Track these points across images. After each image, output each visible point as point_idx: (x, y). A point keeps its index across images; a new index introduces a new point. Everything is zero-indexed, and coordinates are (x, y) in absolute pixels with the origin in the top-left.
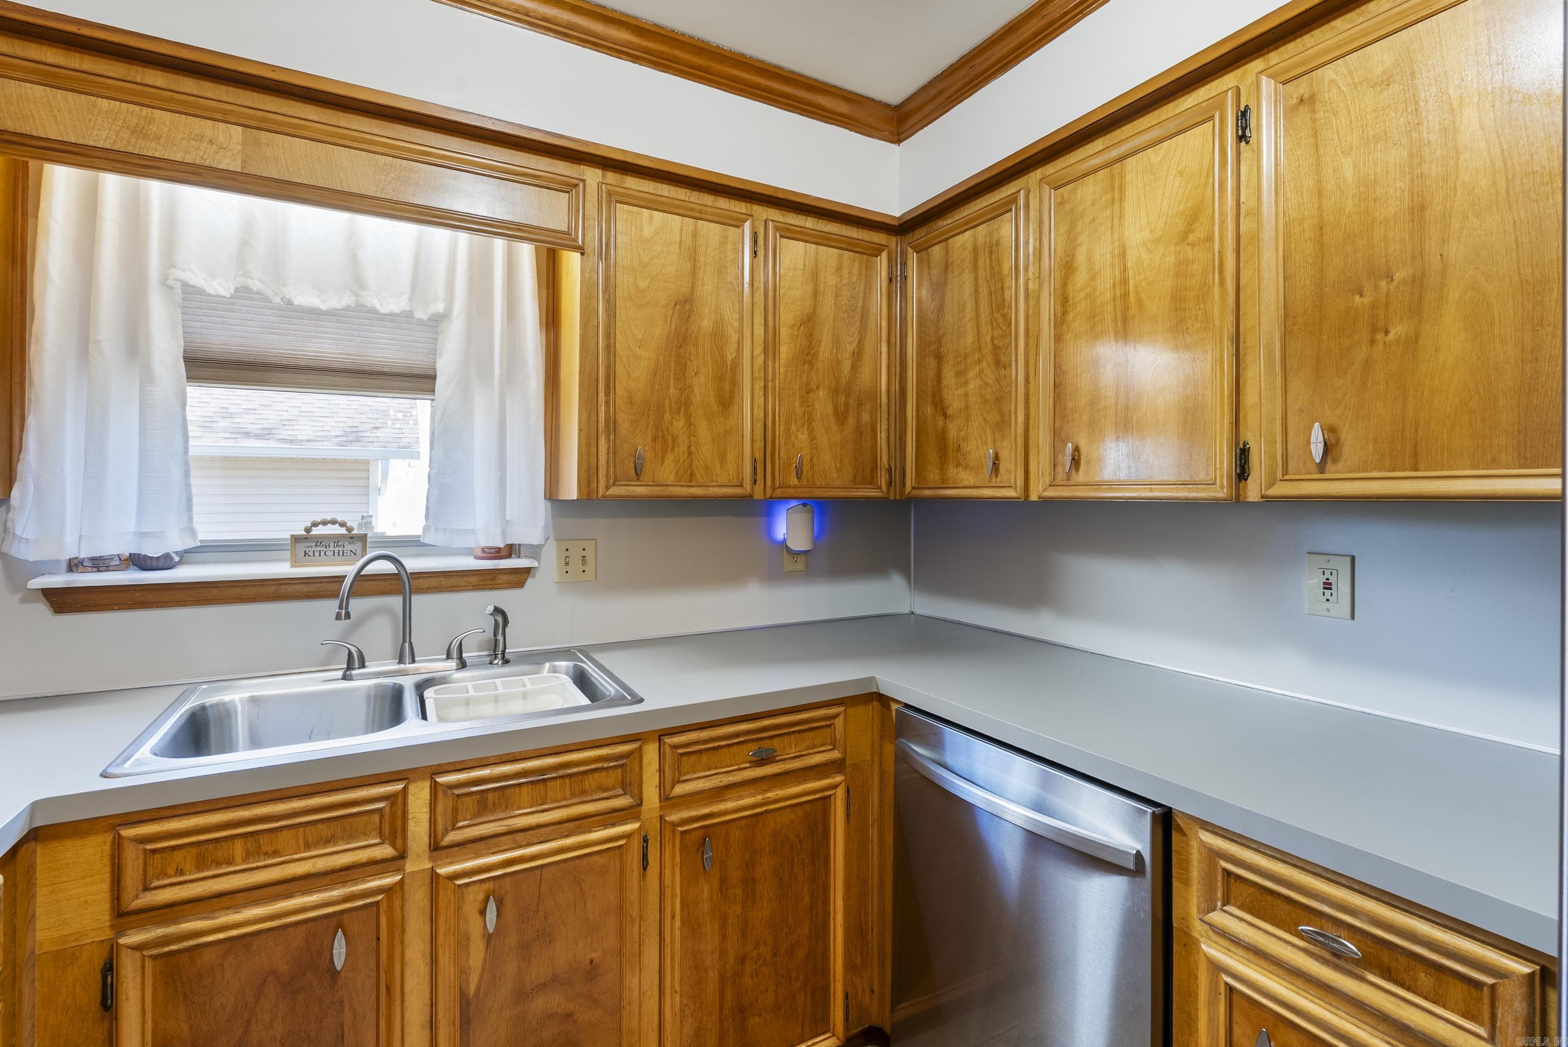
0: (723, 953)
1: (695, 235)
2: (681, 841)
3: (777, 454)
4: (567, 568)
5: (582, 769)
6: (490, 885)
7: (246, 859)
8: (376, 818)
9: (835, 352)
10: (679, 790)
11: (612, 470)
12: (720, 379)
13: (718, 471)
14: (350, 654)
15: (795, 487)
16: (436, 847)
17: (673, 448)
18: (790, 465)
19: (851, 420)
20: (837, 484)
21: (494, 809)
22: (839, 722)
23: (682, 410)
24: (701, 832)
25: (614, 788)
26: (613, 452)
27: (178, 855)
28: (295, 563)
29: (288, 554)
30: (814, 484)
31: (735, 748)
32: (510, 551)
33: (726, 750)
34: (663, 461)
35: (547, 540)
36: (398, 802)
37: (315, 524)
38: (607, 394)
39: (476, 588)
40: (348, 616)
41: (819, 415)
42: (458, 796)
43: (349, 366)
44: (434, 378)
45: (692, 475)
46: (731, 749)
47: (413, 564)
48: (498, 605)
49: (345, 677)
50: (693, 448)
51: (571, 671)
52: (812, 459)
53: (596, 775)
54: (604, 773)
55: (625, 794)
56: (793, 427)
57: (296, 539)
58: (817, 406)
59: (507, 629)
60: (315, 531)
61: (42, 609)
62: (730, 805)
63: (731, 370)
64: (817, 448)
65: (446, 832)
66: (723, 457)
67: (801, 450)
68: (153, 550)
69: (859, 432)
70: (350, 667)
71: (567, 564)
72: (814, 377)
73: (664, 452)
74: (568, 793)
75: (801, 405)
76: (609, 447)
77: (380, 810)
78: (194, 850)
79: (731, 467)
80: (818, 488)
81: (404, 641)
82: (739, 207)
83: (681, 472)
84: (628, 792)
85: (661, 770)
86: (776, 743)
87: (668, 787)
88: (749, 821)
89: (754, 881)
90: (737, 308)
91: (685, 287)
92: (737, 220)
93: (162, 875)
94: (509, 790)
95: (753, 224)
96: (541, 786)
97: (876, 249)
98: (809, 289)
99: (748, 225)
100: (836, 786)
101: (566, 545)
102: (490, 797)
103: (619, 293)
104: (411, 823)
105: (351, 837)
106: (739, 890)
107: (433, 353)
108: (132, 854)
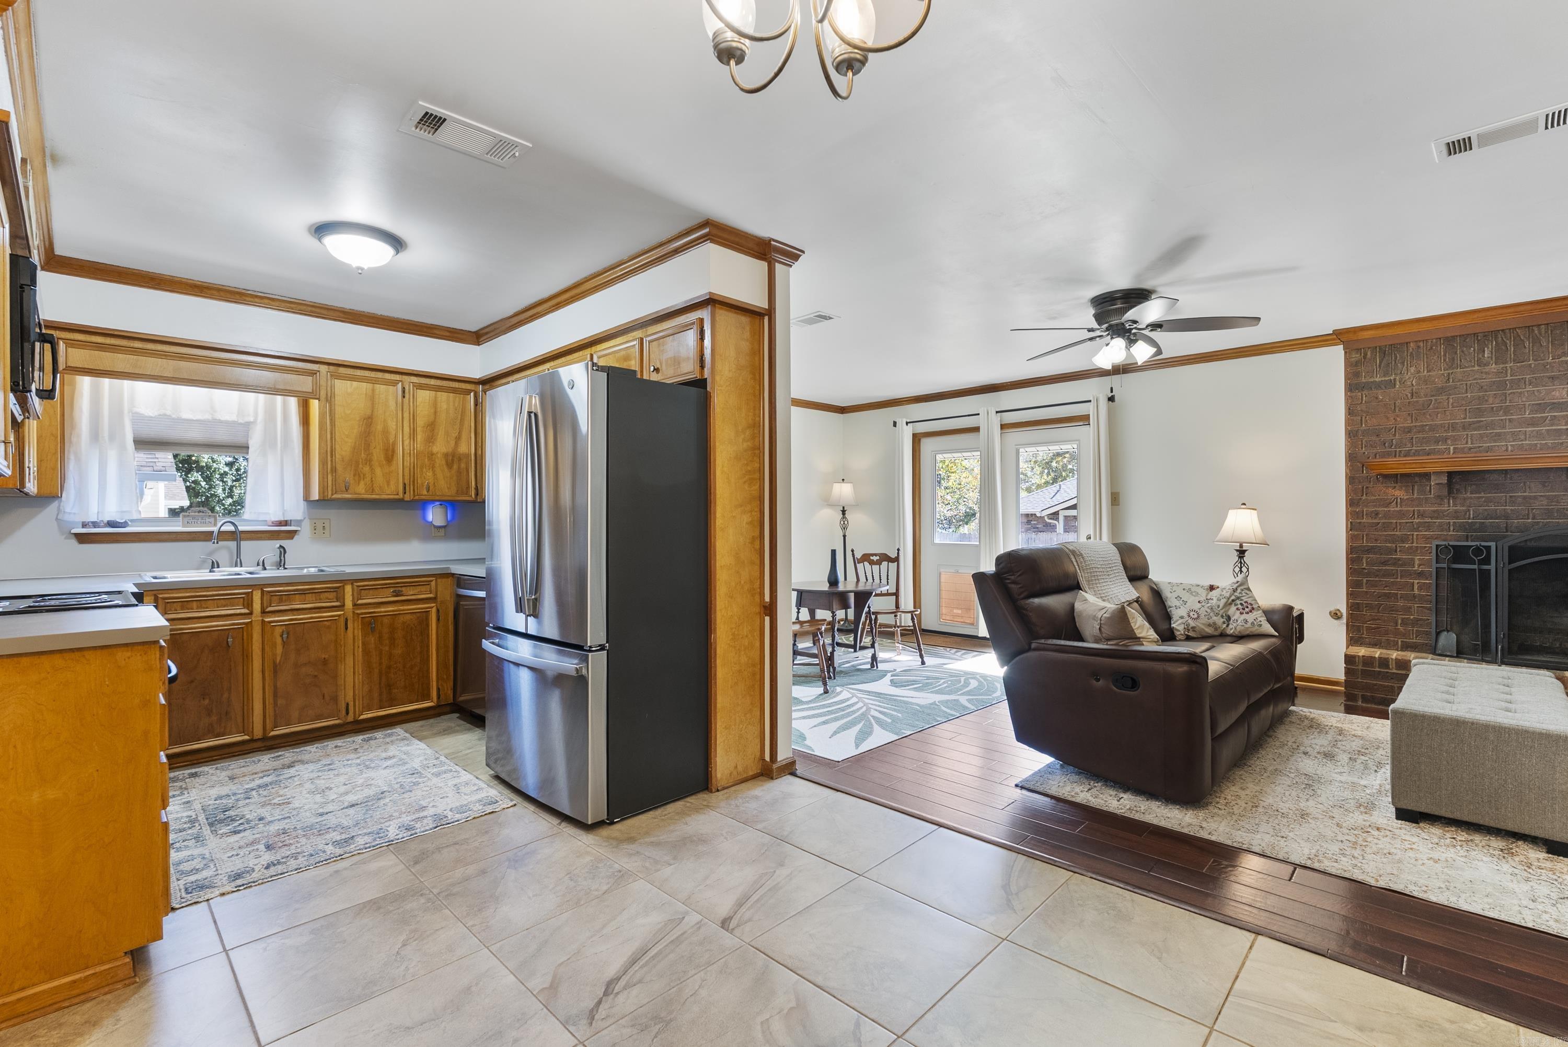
0: (381, 664)
1: (373, 390)
2: (362, 620)
3: (416, 481)
4: (315, 531)
5: (319, 590)
6: (284, 627)
7: (197, 609)
8: (242, 600)
10: (360, 602)
11: (334, 488)
12: (386, 450)
13: (386, 488)
14: (213, 562)
15: (425, 495)
16: (264, 612)
17: (364, 479)
18: (423, 486)
19: (455, 466)
20: (448, 494)
21: (286, 601)
22: (433, 583)
23: (368, 463)
24: (370, 619)
25: (333, 599)
26: (335, 481)
27: (175, 604)
28: (185, 526)
29: (180, 523)
30: (443, 494)
31: (383, 589)
32: (286, 523)
33: (381, 590)
34: (359, 484)
35: (304, 518)
36: (249, 595)
38: (332, 457)
39: (269, 539)
41: (438, 466)
42: (271, 595)
43: (207, 443)
44: (247, 447)
45: (373, 490)
47: (242, 528)
48: (282, 546)
49: (210, 572)
50: (373, 479)
51: (317, 571)
52: (434, 483)
53: (326, 594)
54: (329, 593)
55: (337, 601)
56: (424, 470)
57: (184, 516)
58: (437, 460)
59: (285, 555)
61: (74, 542)
62: (383, 610)
64: (437, 479)
65: (267, 607)
66: (388, 483)
67: (429, 479)
69: (459, 472)
70: (213, 567)
71: (315, 529)
72: (435, 448)
73: (359, 480)
74: (314, 599)
75: (428, 460)
76: (332, 478)
77: (243, 597)
78: (180, 604)
79: (393, 487)
80: (438, 496)
81: (237, 558)
82: (397, 377)
83: (368, 488)
84: (339, 600)
85: (353, 595)
86: (403, 589)
87: (356, 601)
88: (392, 617)
89: (394, 639)
90: (395, 420)
91: (369, 412)
92: (394, 383)
93: (170, 610)
94: (292, 596)
95: (402, 385)
96: (303, 596)
97: (468, 392)
98: (432, 411)
99: (400, 385)
100: (432, 607)
101: (315, 521)
102: (284, 597)
103: (336, 416)
104: (254, 604)
105: (233, 606)
106: (387, 642)
107: (248, 437)
108: (160, 602)
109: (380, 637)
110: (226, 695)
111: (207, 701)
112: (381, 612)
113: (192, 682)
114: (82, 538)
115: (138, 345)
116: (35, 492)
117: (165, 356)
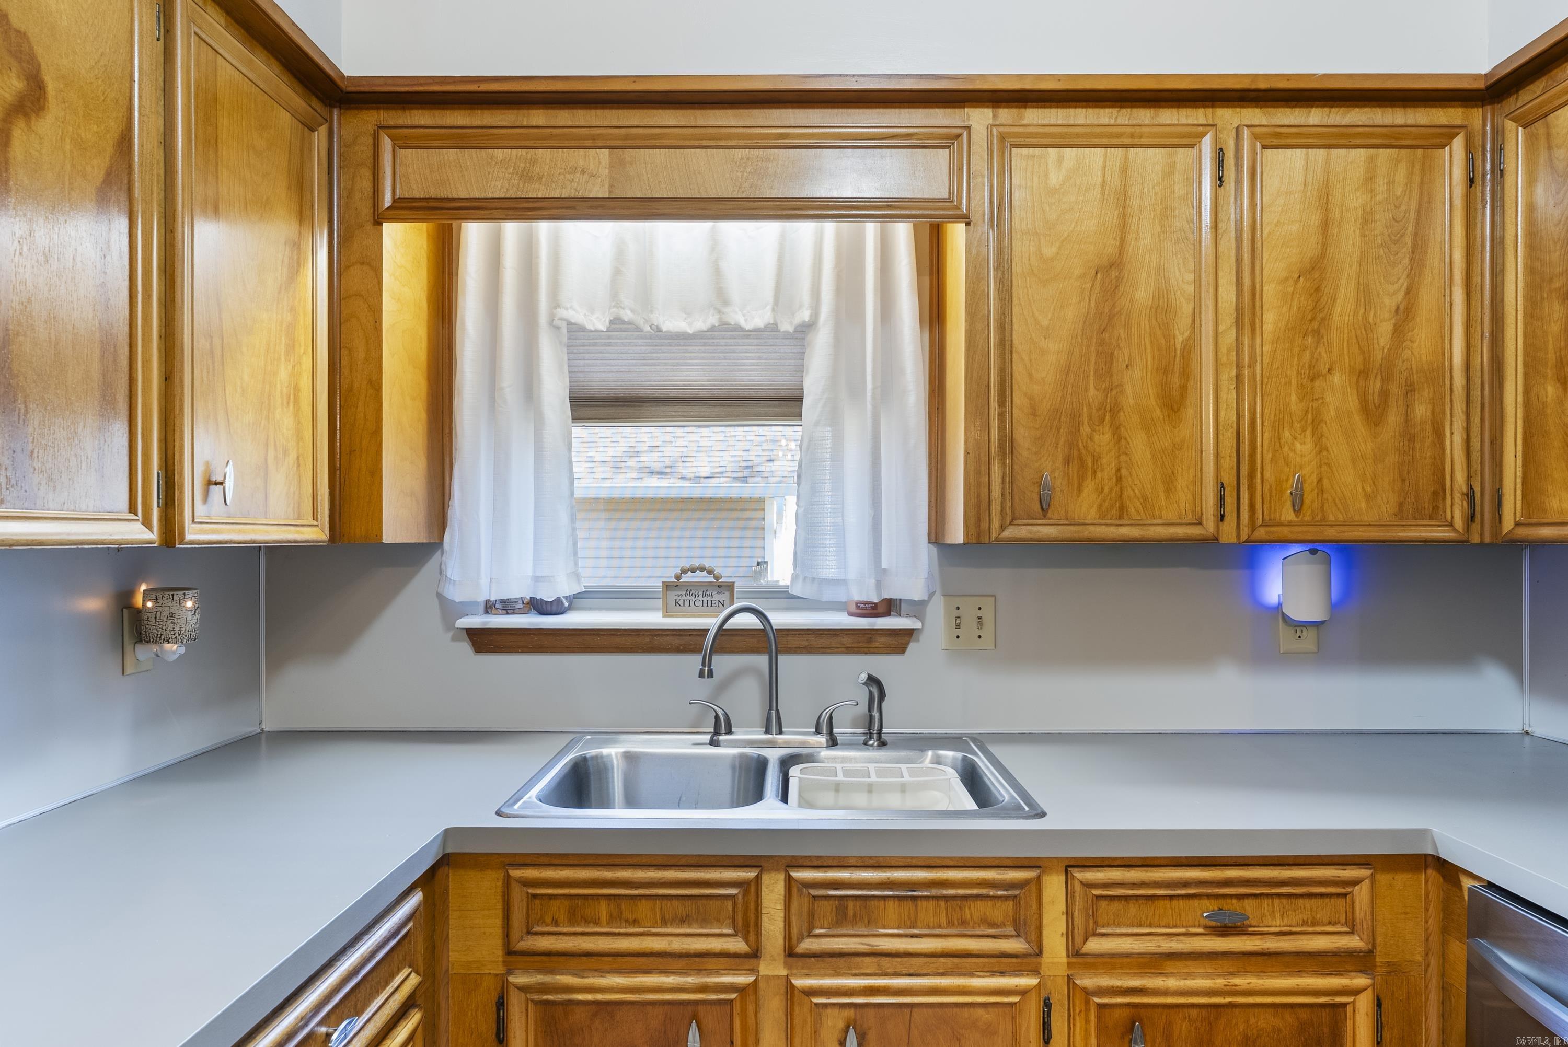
1: (1125, 170)
2: (1099, 1018)
3: (1259, 476)
4: (958, 632)
5: (961, 892)
6: (850, 1013)
7: (610, 923)
8: (729, 904)
9: (1362, 311)
10: (1094, 945)
11: (1008, 504)
12: (1164, 370)
13: (1163, 503)
14: (717, 717)
15: (1290, 524)
16: (790, 953)
17: (1094, 473)
18: (1281, 492)
19: (1393, 418)
20: (1366, 519)
21: (855, 922)
22: (1362, 893)
23: (1108, 418)
24: (1127, 1014)
25: (1003, 925)
26: (1009, 480)
27: (554, 904)
28: (667, 613)
29: (659, 603)
30: (1324, 519)
31: (1181, 902)
32: (889, 607)
33: (1167, 902)
34: (1080, 490)
35: (931, 595)
36: (752, 889)
37: (684, 571)
38: (1002, 404)
39: (850, 650)
40: (711, 674)
41: (1332, 413)
42: (814, 897)
43: (718, 394)
44: (801, 399)
45: (1122, 508)
46: (1174, 903)
47: (780, 619)
48: (874, 674)
49: (713, 743)
50: (1123, 471)
51: (959, 764)
52: (1320, 481)
53: (980, 904)
54: (991, 903)
55: (1018, 936)
56: (1287, 434)
57: (667, 586)
58: (1329, 398)
59: (884, 704)
60: (684, 579)
61: (466, 647)
62: (1172, 983)
63: (1183, 356)
64: (1329, 465)
65: (801, 938)
66: (1169, 484)
67: (1301, 467)
68: (547, 595)
69: (1408, 434)
70: (717, 732)
71: (958, 626)
72: (1324, 354)
73: (1082, 478)
74: (943, 920)
75: (1301, 400)
76: (1004, 474)
77: (733, 897)
78: (566, 903)
79: (1183, 497)
80: (1332, 526)
81: (771, 708)
82: (1194, 116)
83: (1106, 505)
84: (1022, 934)
85: (1069, 914)
86: (1249, 906)
87: (1079, 940)
88: (1204, 1012)
90: (1192, 268)
91: (1111, 248)
92: (1190, 140)
93: (541, 921)
94: (874, 901)
95: (1216, 140)
96: (910, 904)
97: (1444, 136)
98: (1315, 219)
99: (1207, 144)
100: (1356, 992)
101: (958, 602)
102: (851, 904)
103: (1017, 268)
104: (765, 919)
105: (705, 920)
107: (800, 370)
108: (518, 895)
112: (1165, 993)
114: (483, 641)
115: (538, 117)
116: (317, 534)
117: (593, 138)
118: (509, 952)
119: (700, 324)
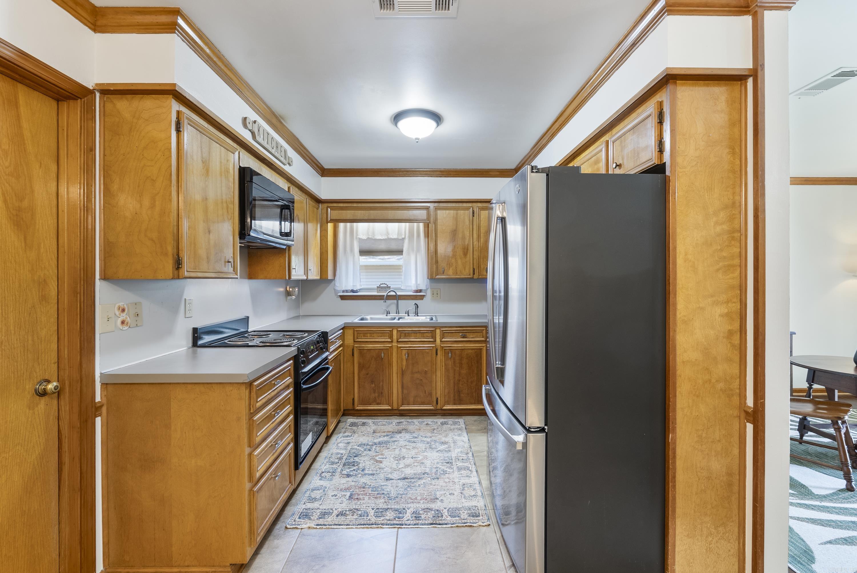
0: (454, 378)
1: (457, 214)
2: (445, 351)
3: (480, 267)
5: (423, 332)
6: (406, 351)
7: (370, 337)
8: (388, 334)
10: (443, 340)
11: (436, 272)
12: (464, 249)
13: (464, 271)
14: (387, 311)
15: (485, 275)
16: (398, 342)
18: (484, 270)
22: (484, 332)
23: (454, 257)
24: (449, 350)
25: (430, 337)
26: (436, 268)
27: (361, 334)
28: (378, 292)
29: (376, 291)
31: (457, 333)
32: (420, 291)
33: (455, 333)
35: (428, 289)
36: (392, 331)
37: (381, 284)
38: (436, 254)
39: (411, 299)
40: (386, 302)
42: (401, 333)
43: (387, 250)
44: (403, 251)
45: (457, 273)
47: (398, 293)
48: (417, 303)
49: (386, 316)
50: (457, 266)
51: (430, 318)
53: (426, 334)
54: (428, 333)
55: (432, 338)
56: (485, 259)
57: (377, 287)
60: (381, 286)
61: (339, 299)
62: (456, 345)
63: (467, 246)
65: (399, 339)
66: (465, 268)
68: (355, 289)
70: (387, 314)
71: (433, 295)
73: (450, 268)
79: (467, 271)
81: (397, 309)
82: (470, 205)
85: (440, 335)
86: (467, 334)
87: (441, 339)
88: (460, 350)
89: (462, 364)
90: (468, 230)
91: (455, 227)
92: (468, 208)
93: (359, 337)
94: (410, 334)
95: (473, 209)
96: (415, 334)
100: (483, 347)
101: (433, 290)
102: (407, 334)
103: (438, 231)
104: (394, 337)
105: (384, 337)
106: (458, 365)
107: (403, 246)
108: (356, 332)
109: (454, 362)
110: (381, 384)
111: (373, 385)
112: (456, 347)
113: (367, 374)
114: (343, 298)
115: (355, 205)
116: (318, 278)
117: (365, 209)
118: (354, 341)
119: (384, 237)
